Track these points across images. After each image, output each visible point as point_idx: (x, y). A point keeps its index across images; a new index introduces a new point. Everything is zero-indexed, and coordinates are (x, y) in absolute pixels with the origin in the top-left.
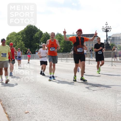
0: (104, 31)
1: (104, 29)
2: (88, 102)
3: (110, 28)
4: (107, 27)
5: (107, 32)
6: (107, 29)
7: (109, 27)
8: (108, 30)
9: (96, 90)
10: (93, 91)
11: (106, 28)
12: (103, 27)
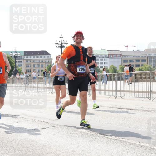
0: (58, 47)
1: (57, 44)
2: (34, 144)
3: (66, 43)
4: (62, 41)
5: (63, 49)
6: (62, 44)
7: (65, 41)
8: (64, 46)
9: (46, 127)
10: (42, 129)
11: (60, 43)
12: (57, 41)
